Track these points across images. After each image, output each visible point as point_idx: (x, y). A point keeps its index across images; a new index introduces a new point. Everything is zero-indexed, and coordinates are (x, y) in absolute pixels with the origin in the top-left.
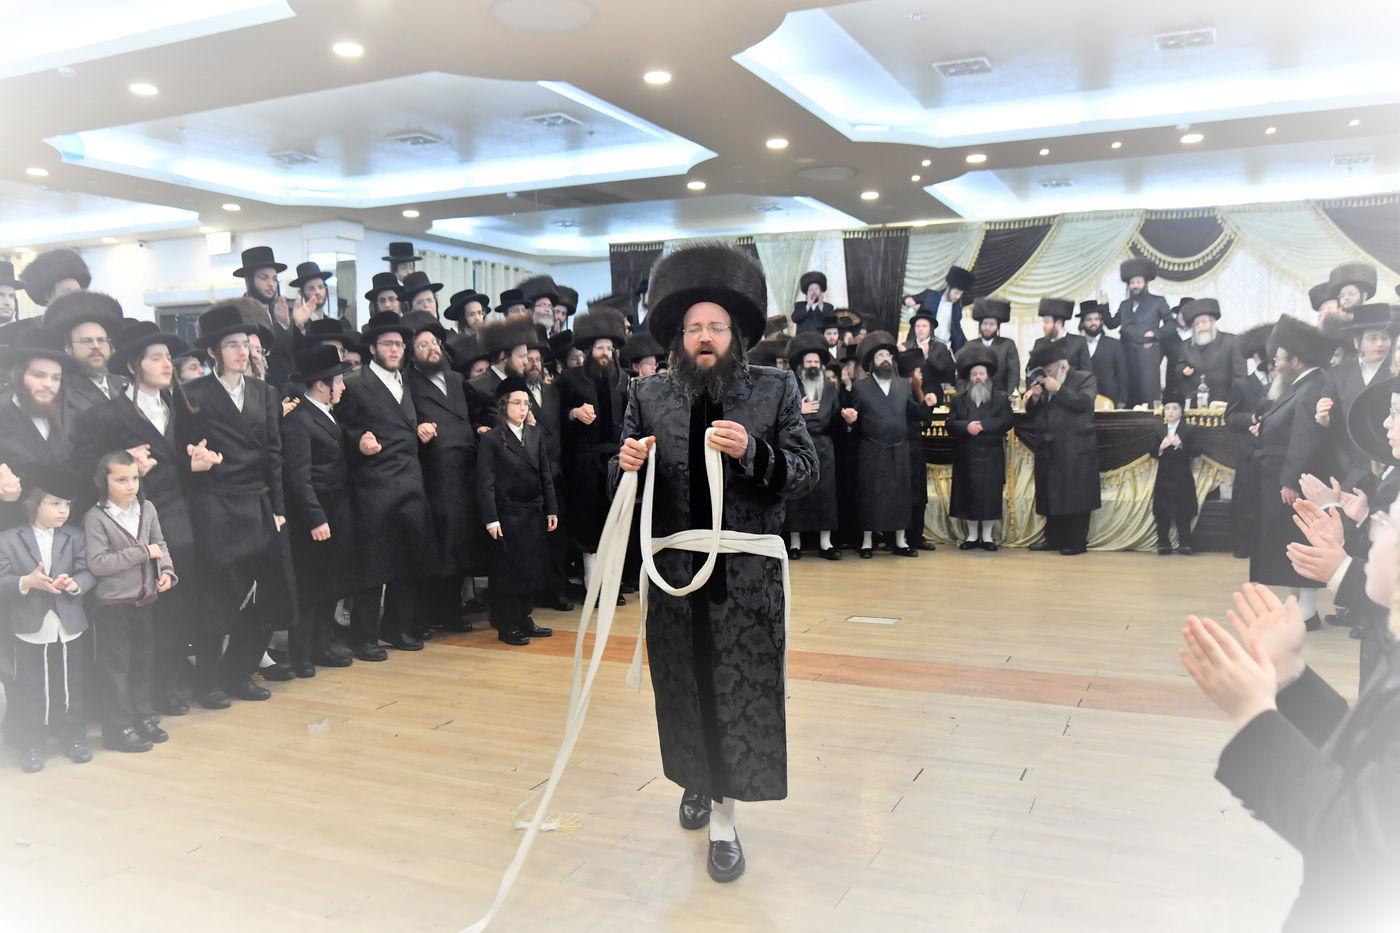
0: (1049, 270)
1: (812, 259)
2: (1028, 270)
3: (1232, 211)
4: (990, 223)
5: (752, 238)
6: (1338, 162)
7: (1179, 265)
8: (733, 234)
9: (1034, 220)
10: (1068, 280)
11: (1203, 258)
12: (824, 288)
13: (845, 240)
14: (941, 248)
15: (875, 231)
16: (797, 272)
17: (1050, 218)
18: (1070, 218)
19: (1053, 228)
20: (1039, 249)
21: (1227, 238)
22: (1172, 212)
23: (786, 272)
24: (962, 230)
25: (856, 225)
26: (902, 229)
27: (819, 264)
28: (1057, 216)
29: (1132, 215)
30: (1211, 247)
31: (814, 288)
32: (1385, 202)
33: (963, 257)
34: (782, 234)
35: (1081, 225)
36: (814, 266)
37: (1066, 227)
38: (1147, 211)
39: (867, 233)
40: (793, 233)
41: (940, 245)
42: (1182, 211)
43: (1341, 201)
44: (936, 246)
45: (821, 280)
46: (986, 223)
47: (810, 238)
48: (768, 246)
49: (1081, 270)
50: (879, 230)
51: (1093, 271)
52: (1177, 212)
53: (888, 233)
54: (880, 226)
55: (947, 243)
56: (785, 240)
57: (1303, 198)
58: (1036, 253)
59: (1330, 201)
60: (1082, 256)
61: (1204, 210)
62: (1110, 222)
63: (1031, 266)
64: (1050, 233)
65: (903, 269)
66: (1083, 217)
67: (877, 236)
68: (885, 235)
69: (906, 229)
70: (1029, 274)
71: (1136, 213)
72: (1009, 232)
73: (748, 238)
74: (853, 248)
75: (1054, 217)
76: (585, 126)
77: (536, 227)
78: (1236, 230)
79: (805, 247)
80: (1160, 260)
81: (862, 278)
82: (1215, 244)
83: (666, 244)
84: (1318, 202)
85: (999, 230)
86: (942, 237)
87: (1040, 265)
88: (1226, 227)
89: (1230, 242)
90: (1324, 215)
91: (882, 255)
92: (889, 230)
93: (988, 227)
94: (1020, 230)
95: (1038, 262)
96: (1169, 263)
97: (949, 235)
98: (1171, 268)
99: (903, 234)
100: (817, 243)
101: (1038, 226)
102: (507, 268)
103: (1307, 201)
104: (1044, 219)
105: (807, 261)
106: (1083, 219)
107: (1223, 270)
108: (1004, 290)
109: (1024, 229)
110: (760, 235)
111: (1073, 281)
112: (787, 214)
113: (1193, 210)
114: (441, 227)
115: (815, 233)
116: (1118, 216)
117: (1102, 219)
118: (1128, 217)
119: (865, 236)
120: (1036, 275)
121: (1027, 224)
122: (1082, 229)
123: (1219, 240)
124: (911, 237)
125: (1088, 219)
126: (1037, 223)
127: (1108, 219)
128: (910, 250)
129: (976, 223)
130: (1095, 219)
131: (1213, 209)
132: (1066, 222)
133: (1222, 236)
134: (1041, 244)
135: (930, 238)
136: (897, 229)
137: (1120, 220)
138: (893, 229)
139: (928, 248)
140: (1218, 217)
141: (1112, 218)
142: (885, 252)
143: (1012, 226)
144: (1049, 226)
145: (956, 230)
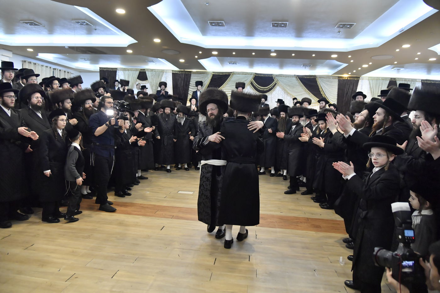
1: (163, 78)
3: (277, 76)
4: (214, 72)
5: (145, 70)
6: (303, 66)
7: (263, 89)
8: (139, 68)
9: (226, 73)
11: (269, 87)
12: (166, 86)
13: (172, 73)
14: (200, 78)
15: (181, 71)
16: (158, 81)
17: (230, 73)
19: (231, 75)
20: (227, 81)
22: (262, 74)
23: (155, 81)
25: (176, 69)
27: (164, 79)
28: (232, 72)
30: (271, 85)
31: (163, 86)
32: (313, 77)
33: (206, 82)
34: (154, 70)
35: (238, 75)
36: (163, 80)
37: (234, 76)
38: (256, 73)
39: (179, 71)
40: (157, 70)
41: (200, 77)
42: (264, 74)
43: (302, 76)
44: (198, 77)
45: (165, 84)
47: (163, 71)
48: (150, 72)
50: (183, 71)
52: (263, 74)
53: (185, 72)
54: (183, 70)
55: (202, 77)
56: (155, 71)
57: (294, 74)
58: (226, 82)
59: (300, 76)
61: (270, 75)
62: (246, 75)
63: (224, 86)
64: (230, 77)
65: (189, 83)
66: (239, 73)
67: (182, 73)
69: (191, 72)
70: (224, 88)
71: (252, 74)
73: (143, 70)
74: (175, 75)
75: (231, 72)
76: (94, 27)
77: (75, 60)
78: (277, 81)
79: (161, 74)
80: (258, 87)
81: (177, 85)
82: (272, 84)
83: (118, 69)
84: (297, 76)
85: (216, 74)
86: (201, 75)
88: (275, 80)
89: (276, 84)
90: (298, 79)
91: (183, 78)
93: (213, 74)
94: (221, 75)
96: (260, 88)
97: (202, 75)
98: (261, 89)
99: (189, 73)
100: (164, 73)
102: (65, 72)
103: (295, 75)
104: (229, 73)
105: (161, 78)
106: (239, 74)
107: (274, 91)
109: (223, 75)
110: (147, 69)
112: (156, 64)
113: (267, 74)
114: (41, 56)
115: (164, 70)
116: (248, 74)
117: (244, 74)
118: (250, 74)
119: (178, 73)
120: (226, 88)
121: (224, 74)
122: (239, 77)
123: (273, 83)
124: (192, 74)
125: (240, 74)
126: (226, 74)
127: (245, 74)
128: (191, 78)
129: (210, 72)
130: (242, 74)
131: (272, 75)
132: (234, 74)
133: (274, 82)
134: (228, 80)
135: (197, 75)
136: (188, 71)
137: (248, 75)
138: (187, 71)
139: (196, 78)
140: (273, 77)
141: (246, 74)
142: (184, 78)
143: (220, 74)
144: (230, 75)
145: (205, 74)
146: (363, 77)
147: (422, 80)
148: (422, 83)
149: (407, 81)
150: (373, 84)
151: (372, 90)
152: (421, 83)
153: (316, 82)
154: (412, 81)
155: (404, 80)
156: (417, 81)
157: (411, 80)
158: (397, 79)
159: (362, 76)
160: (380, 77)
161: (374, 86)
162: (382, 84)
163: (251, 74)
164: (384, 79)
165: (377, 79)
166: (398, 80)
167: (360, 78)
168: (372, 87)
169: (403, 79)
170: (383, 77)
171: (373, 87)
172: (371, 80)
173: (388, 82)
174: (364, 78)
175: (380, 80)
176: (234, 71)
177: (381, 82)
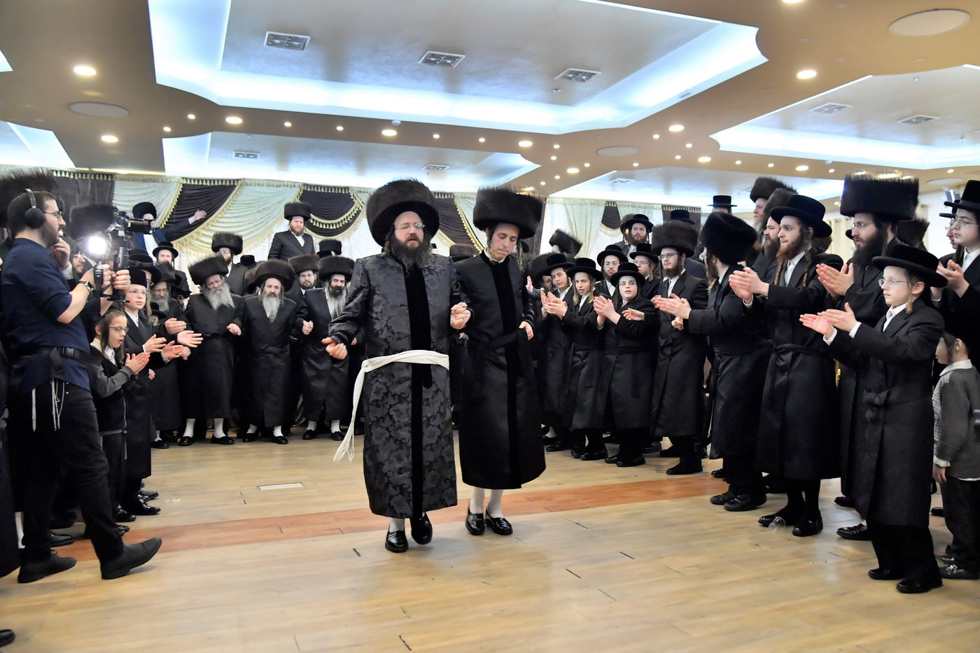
0: (233, 220)
2: (217, 219)
3: (361, 192)
4: (186, 179)
7: (326, 225)
9: (222, 181)
10: (248, 229)
11: (342, 221)
14: (145, 194)
15: (82, 173)
17: (234, 181)
18: (249, 183)
19: (236, 189)
20: (226, 203)
21: (357, 209)
24: (163, 182)
26: (108, 175)
28: (241, 180)
29: (295, 186)
30: (347, 215)
32: (446, 197)
33: (164, 203)
35: (257, 189)
37: (247, 189)
38: (305, 184)
39: (74, 173)
41: (144, 192)
42: (328, 187)
44: (140, 193)
46: (183, 178)
49: (258, 222)
50: (86, 174)
51: (267, 223)
52: (325, 187)
53: (95, 176)
54: (87, 169)
55: (151, 191)
58: (224, 205)
60: (259, 211)
61: (343, 188)
62: (278, 189)
63: (220, 216)
64: (234, 192)
66: (259, 183)
67: (84, 177)
68: (92, 178)
69: (112, 175)
71: (297, 185)
72: (202, 187)
75: (238, 180)
82: (349, 212)
85: (194, 185)
86: (145, 185)
87: (227, 215)
88: (356, 202)
89: (358, 212)
91: (88, 194)
92: (95, 174)
93: (185, 182)
94: (207, 187)
95: (225, 213)
96: (319, 223)
97: (151, 184)
98: (321, 226)
99: (110, 179)
101: (226, 186)
104: (230, 181)
106: (259, 185)
107: (354, 231)
108: (198, 233)
109: (214, 187)
111: (251, 230)
113: (336, 187)
116: (284, 186)
117: (273, 186)
118: (291, 187)
119: (72, 177)
120: (223, 223)
121: (216, 184)
122: (259, 192)
123: (352, 210)
124: (116, 182)
125: (263, 185)
126: (224, 183)
127: (277, 186)
128: (115, 193)
129: (174, 177)
130: (267, 186)
131: (348, 188)
132: (247, 185)
133: (354, 207)
134: (228, 200)
135: (134, 185)
136: (103, 174)
137: (286, 188)
138: (100, 174)
139: (134, 193)
140: (351, 194)
141: (280, 186)
142: (92, 192)
143: (204, 184)
144: (234, 187)
145: (158, 182)
146: (552, 198)
147: (663, 206)
148: (663, 211)
149: (636, 207)
150: (574, 213)
151: (574, 226)
152: (661, 211)
153: (454, 208)
154: (647, 207)
155: (632, 206)
156: (654, 208)
157: (643, 205)
158: (618, 204)
159: (550, 196)
160: (585, 199)
161: (576, 218)
162: (592, 215)
163: (293, 185)
164: (595, 203)
165: (582, 202)
166: (620, 206)
167: (548, 199)
168: (572, 221)
169: (630, 204)
170: (592, 200)
171: (575, 221)
172: (570, 204)
173: (602, 210)
174: (556, 200)
175: (586, 204)
176: (245, 177)
177: (589, 209)
